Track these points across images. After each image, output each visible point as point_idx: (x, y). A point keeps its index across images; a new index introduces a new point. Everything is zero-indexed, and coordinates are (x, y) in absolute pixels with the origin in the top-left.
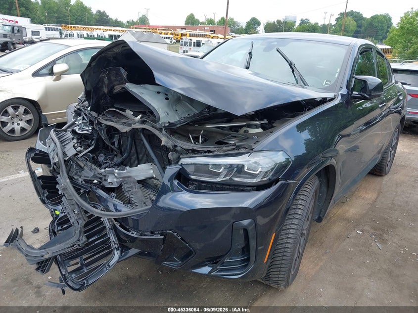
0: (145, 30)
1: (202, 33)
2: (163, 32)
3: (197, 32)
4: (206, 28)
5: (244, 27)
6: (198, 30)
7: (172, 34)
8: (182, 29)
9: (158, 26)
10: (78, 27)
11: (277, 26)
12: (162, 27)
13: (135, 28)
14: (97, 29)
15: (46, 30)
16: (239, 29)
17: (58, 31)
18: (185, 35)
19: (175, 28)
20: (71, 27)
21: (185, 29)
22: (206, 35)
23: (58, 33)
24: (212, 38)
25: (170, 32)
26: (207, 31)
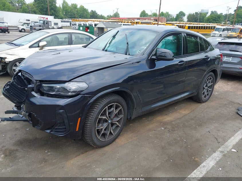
0: (116, 21)
1: (149, 21)
2: (126, 21)
3: (147, 21)
4: (152, 19)
5: (175, 17)
6: (147, 19)
7: (131, 22)
8: (138, 19)
9: (124, 18)
10: (80, 20)
11: (195, 16)
12: (126, 18)
13: (111, 19)
14: (90, 21)
15: (62, 22)
16: (171, 18)
17: (69, 22)
18: (138, 23)
19: (134, 19)
20: (77, 20)
21: (139, 19)
22: (150, 23)
23: (69, 23)
24: (154, 24)
25: (130, 21)
26: (152, 20)
